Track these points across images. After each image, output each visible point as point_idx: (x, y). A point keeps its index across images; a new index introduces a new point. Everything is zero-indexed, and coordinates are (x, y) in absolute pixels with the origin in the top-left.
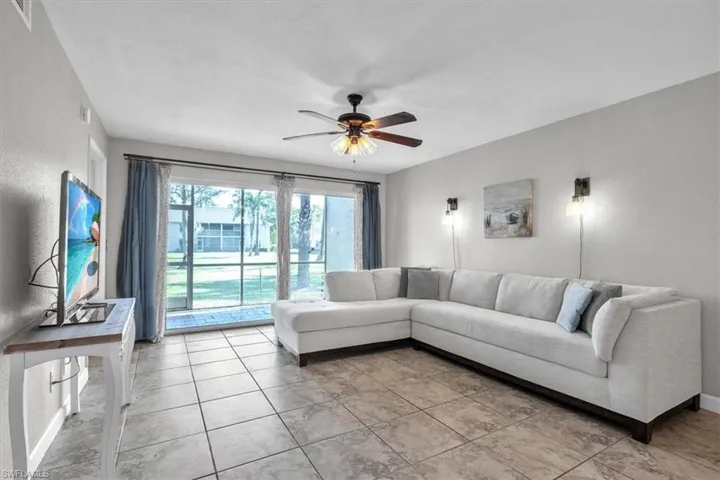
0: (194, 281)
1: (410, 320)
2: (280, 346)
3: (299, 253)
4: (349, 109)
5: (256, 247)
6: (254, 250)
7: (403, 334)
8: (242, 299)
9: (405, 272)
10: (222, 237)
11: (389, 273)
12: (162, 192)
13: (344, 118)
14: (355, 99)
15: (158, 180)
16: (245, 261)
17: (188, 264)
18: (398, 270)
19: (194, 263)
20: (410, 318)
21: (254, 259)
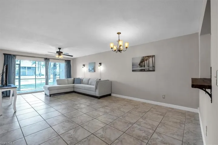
0: (21, 84)
1: (74, 88)
2: (46, 94)
3: (53, 76)
4: (58, 50)
5: (40, 74)
6: (39, 75)
7: (72, 90)
8: (36, 88)
9: (74, 79)
10: (27, 71)
11: (71, 80)
12: (14, 62)
13: (57, 52)
14: (60, 49)
15: (13, 59)
16: (36, 78)
17: (19, 79)
18: (73, 79)
19: (21, 79)
20: (74, 87)
21: (39, 77)
